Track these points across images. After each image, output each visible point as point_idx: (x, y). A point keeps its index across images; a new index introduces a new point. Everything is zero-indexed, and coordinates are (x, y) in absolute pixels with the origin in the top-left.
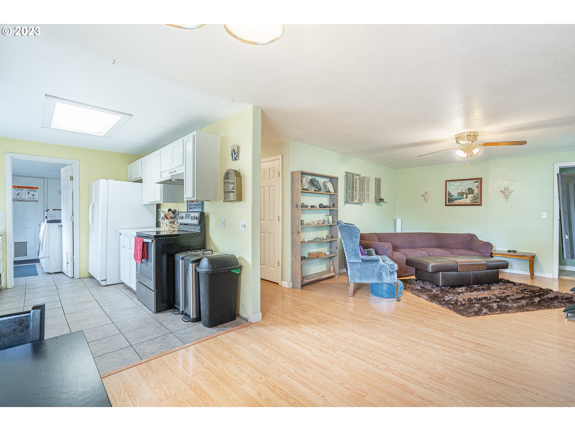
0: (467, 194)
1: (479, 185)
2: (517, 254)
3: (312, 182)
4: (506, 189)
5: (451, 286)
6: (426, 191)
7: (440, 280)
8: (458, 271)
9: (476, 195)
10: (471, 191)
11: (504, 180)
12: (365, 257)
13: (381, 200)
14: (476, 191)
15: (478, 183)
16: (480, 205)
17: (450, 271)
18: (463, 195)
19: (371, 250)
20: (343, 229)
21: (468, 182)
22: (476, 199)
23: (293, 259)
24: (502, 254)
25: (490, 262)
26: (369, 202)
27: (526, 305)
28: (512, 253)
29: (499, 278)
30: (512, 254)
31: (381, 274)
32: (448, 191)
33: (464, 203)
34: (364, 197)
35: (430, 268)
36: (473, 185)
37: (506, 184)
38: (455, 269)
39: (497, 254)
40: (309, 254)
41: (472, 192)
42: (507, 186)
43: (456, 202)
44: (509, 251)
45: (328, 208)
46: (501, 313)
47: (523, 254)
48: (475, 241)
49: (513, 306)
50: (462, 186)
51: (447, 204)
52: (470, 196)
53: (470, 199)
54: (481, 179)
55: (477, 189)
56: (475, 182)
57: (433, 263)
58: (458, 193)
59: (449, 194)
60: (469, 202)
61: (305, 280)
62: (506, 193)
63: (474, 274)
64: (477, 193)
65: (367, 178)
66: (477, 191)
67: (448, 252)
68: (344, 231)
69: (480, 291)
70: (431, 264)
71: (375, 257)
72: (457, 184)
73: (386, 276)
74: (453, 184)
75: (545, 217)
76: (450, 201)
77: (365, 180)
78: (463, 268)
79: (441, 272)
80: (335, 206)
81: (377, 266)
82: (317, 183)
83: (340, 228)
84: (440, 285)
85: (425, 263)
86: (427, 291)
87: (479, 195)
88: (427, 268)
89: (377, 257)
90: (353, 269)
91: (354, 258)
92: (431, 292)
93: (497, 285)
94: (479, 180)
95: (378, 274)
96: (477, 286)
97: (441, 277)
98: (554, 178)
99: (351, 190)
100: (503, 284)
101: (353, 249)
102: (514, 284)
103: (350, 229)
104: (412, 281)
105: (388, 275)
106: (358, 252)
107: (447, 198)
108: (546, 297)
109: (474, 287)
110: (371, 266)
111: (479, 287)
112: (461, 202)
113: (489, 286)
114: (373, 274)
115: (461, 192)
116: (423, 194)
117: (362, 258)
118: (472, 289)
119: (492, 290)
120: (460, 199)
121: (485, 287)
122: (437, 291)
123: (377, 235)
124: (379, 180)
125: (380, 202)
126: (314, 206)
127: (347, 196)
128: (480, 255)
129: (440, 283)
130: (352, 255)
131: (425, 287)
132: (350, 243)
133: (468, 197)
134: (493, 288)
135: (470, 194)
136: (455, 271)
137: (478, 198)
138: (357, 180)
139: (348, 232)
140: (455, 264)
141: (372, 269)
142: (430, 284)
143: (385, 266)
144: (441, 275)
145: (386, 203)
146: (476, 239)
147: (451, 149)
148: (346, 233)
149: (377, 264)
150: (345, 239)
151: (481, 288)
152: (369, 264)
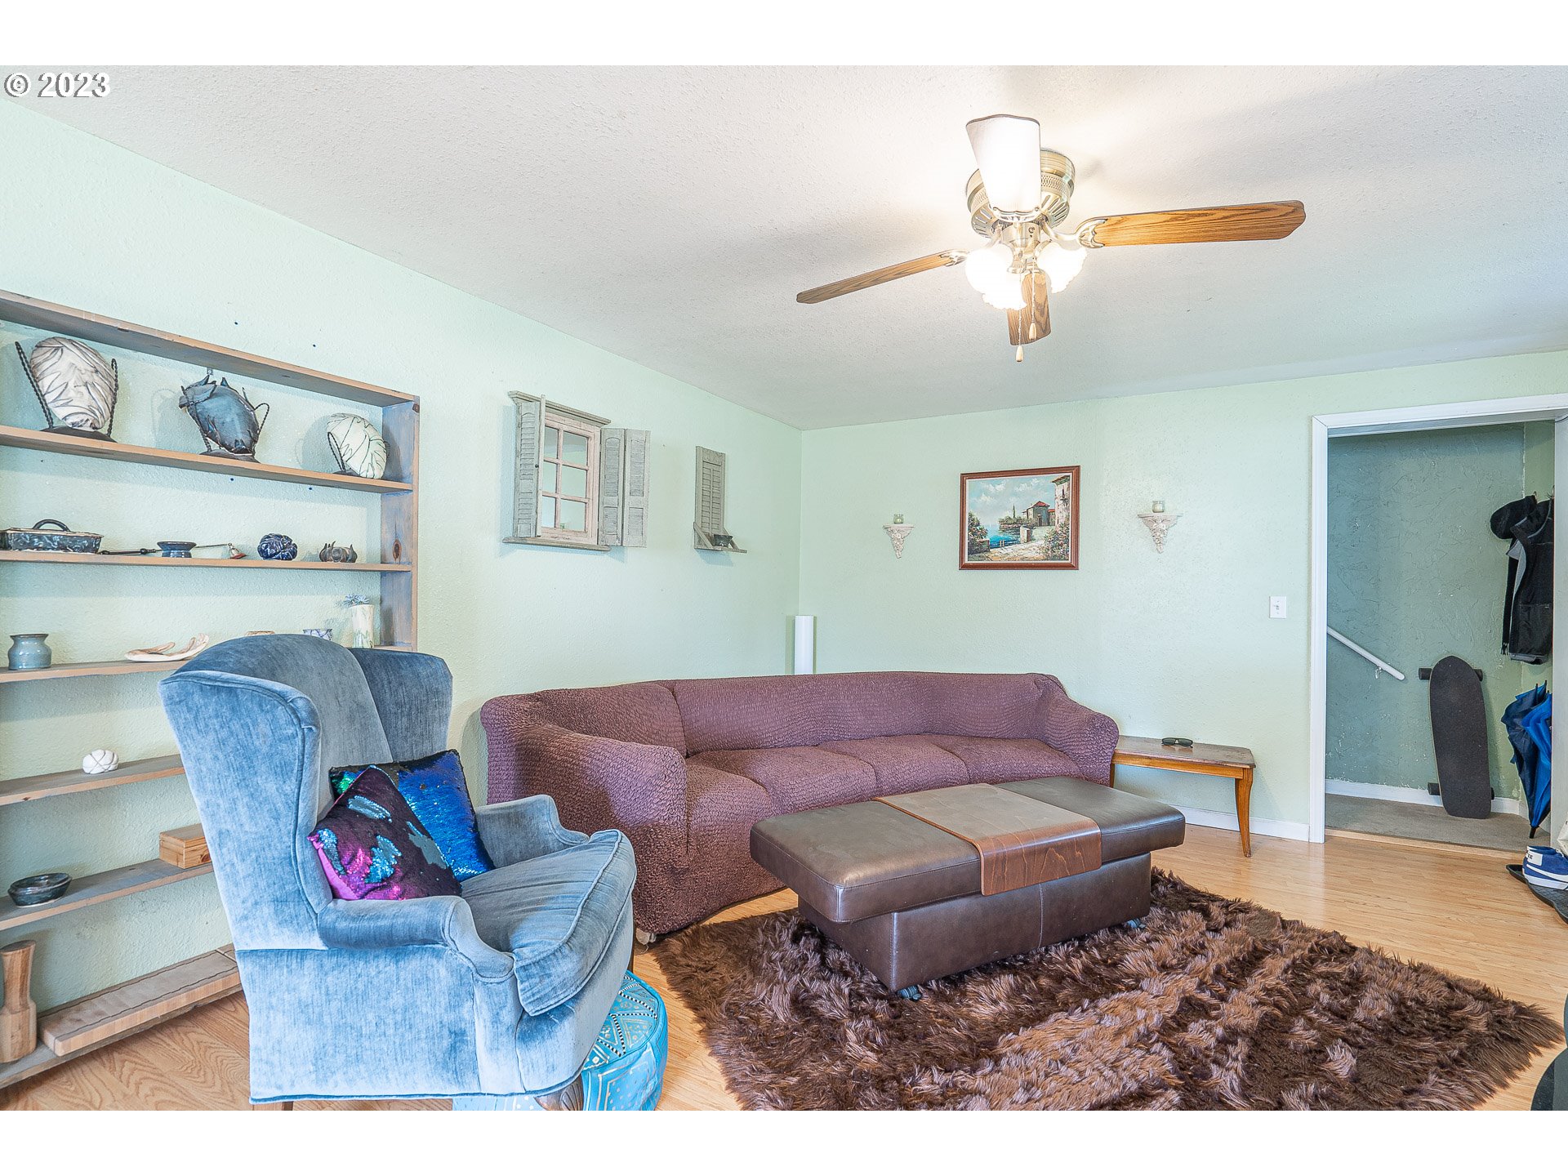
0: (1032, 528)
1: (1069, 494)
2: (1196, 756)
3: (194, 403)
4: (1159, 507)
5: (946, 979)
6: (898, 513)
7: (889, 957)
8: (980, 892)
9: (1059, 530)
10: (1043, 514)
11: (1150, 475)
12: (356, 912)
13: (720, 541)
14: (1061, 514)
15: (1065, 485)
16: (1073, 566)
17: (942, 901)
18: (1017, 531)
19: (532, 804)
20: (190, 709)
21: (1035, 480)
22: (1061, 545)
24: (1148, 755)
25: (1117, 824)
26: (642, 545)
28: (1177, 748)
30: (1176, 754)
31: (463, 1033)
32: (971, 515)
33: (1022, 559)
34: (620, 520)
35: (840, 903)
36: (1050, 492)
37: (1157, 489)
38: (963, 884)
39: (1131, 757)
40: (165, 840)
41: (1048, 519)
42: (1160, 499)
43: (997, 555)
44: (1168, 743)
45: (336, 559)
47: (1219, 757)
48: (1057, 704)
50: (1015, 494)
51: (966, 561)
52: (1040, 533)
53: (1040, 543)
54: (1076, 470)
55: (1062, 507)
56: (1058, 481)
57: (858, 862)
58: (1002, 522)
59: (974, 524)
60: (1038, 556)
62: (1153, 521)
63: (1051, 896)
64: (1062, 521)
65: (635, 437)
66: (1065, 514)
67: (957, 760)
68: (201, 725)
69: (1083, 1011)
70: (847, 878)
71: (414, 911)
72: (1000, 487)
73: (493, 1049)
74: (986, 486)
75: (1282, 613)
76: (977, 553)
77: (625, 443)
78: (1004, 878)
79: (899, 911)
80: (402, 552)
81: (430, 975)
82: (235, 409)
83: (170, 698)
84: (893, 986)
85: (819, 868)
86: (812, 1049)
87: (1070, 531)
88: (826, 898)
89: (432, 908)
90: (271, 1007)
91: (270, 924)
92: (831, 1055)
93: (1144, 936)
94: (1071, 475)
95: (441, 1037)
96: (1063, 949)
97: (895, 942)
98: (1310, 470)
99: (535, 480)
100: (1168, 920)
101: (261, 860)
102: (1206, 913)
103: (233, 710)
104: (775, 943)
105: (498, 1049)
106: (304, 873)
107: (967, 539)
108: (1365, 1020)
109: (1050, 961)
110: (392, 982)
111: (1073, 959)
112: (1012, 555)
113: (1112, 943)
114: (403, 1036)
115: (1012, 517)
116: (887, 525)
117: (329, 919)
118: (1044, 982)
119: (1128, 976)
120: (1010, 544)
121: (1098, 957)
122: (867, 1037)
123: (676, 689)
124: (718, 459)
125: (717, 548)
126: (192, 545)
127: (516, 510)
128: (1074, 768)
129: (894, 975)
130: (256, 903)
131: (816, 1004)
132: (242, 809)
133: (1036, 537)
134: (1133, 961)
135: (1040, 525)
136: (963, 896)
137: (1067, 543)
138: (591, 442)
139: (224, 733)
140: (964, 856)
141: (397, 1000)
142: (851, 966)
143: (486, 980)
144: (898, 928)
145: (745, 552)
146: (1058, 695)
147: (952, 263)
148: (212, 736)
149: (432, 966)
150: (209, 786)
151: (1080, 966)
152: (377, 967)
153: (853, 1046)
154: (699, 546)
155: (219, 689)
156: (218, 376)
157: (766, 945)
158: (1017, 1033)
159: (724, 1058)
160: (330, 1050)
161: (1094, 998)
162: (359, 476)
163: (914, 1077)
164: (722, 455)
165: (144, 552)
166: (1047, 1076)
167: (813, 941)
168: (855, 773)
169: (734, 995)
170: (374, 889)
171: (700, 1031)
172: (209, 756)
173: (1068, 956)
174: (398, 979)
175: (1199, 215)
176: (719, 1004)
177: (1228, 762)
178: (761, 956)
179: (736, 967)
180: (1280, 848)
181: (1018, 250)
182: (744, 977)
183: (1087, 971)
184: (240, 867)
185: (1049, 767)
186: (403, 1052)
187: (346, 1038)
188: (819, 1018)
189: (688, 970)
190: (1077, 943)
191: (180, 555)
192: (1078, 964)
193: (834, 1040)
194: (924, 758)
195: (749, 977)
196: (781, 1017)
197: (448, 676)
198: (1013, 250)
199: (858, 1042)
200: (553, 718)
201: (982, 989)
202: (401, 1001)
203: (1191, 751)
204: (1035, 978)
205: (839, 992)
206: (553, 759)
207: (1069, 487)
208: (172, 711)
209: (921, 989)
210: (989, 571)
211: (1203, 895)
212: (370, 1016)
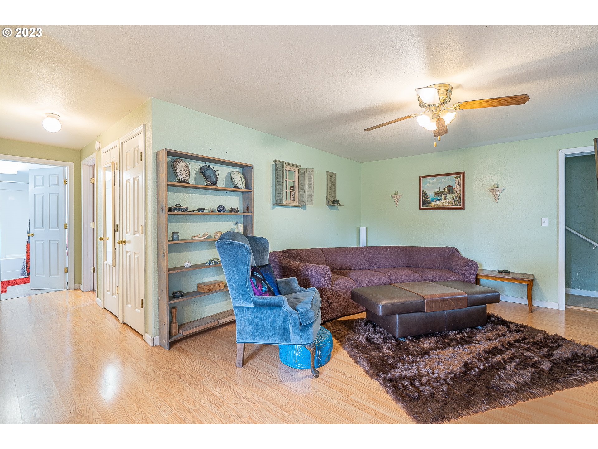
0: (446, 195)
1: (461, 182)
2: (511, 276)
3: (203, 172)
4: (496, 186)
5: (414, 337)
6: (396, 191)
7: (396, 328)
8: (425, 311)
9: (457, 195)
10: (451, 190)
11: (493, 174)
12: (260, 298)
13: (336, 202)
14: (458, 189)
15: (459, 179)
16: (463, 208)
17: (412, 313)
18: (441, 196)
19: (291, 279)
20: (223, 249)
21: (448, 177)
22: (458, 201)
23: (159, 298)
24: (491, 276)
25: (474, 294)
26: (312, 205)
27: (531, 382)
28: (504, 274)
29: (487, 313)
30: (503, 275)
31: (287, 329)
32: (423, 191)
33: (443, 206)
34: (305, 197)
35: (380, 310)
36: (454, 182)
37: (495, 179)
38: (419, 308)
39: (485, 276)
40: (199, 286)
41: (453, 191)
42: (497, 183)
43: (433, 205)
44: (500, 272)
45: (234, 212)
46: (488, 408)
47: (520, 277)
48: (456, 257)
49: (510, 385)
50: (440, 183)
51: (422, 207)
52: (450, 196)
53: (449, 200)
54: (463, 173)
55: (458, 187)
56: (457, 178)
57: (386, 299)
58: (435, 193)
59: (425, 194)
60: (449, 205)
61: (181, 331)
62: (495, 191)
63: (449, 315)
64: (458, 192)
65: (309, 171)
66: (459, 189)
67: (418, 275)
68: (226, 252)
69: (458, 347)
70: (383, 303)
71: (275, 298)
72: (434, 181)
73: (294, 332)
74: (429, 180)
75: (547, 224)
76: (426, 204)
77: (306, 173)
78: (433, 307)
79: (398, 314)
80: (249, 209)
81: (279, 314)
82: (213, 173)
83: (218, 246)
84: (397, 336)
85: (374, 300)
86: (373, 350)
87: (461, 195)
88: (376, 308)
89: (279, 298)
90: (241, 320)
91: (241, 300)
92: (379, 351)
93: (483, 331)
94: (462, 175)
95: (281, 329)
96: (453, 332)
97: (397, 323)
98: (558, 170)
99: (282, 186)
100: (493, 327)
101: (239, 285)
102: (508, 327)
103: (233, 249)
104: (359, 325)
105: (296, 332)
106: (249, 288)
107: (422, 199)
108: (560, 357)
109: (449, 335)
110: (270, 315)
111: (457, 335)
112: (439, 205)
113: (472, 332)
114: (272, 328)
115: (439, 191)
116: (392, 195)
117: (255, 299)
118: (446, 340)
119: (476, 341)
120: (438, 201)
121: (466, 335)
122: (389, 348)
123: (323, 250)
124: (333, 175)
125: (334, 205)
126: (204, 209)
127: (276, 195)
128: (461, 279)
129: (397, 333)
130: (238, 295)
131: (373, 340)
132: (235, 273)
133: (448, 198)
134: (477, 337)
135: (450, 194)
136: (419, 312)
137: (460, 200)
138: (296, 173)
139: (231, 254)
140: (419, 299)
141: (271, 320)
142: (383, 332)
143: (292, 315)
144: (398, 319)
145: (343, 206)
146: (457, 254)
147: (413, 117)
148: (228, 255)
149: (279, 312)
150: (227, 267)
151: (459, 337)
152: (266, 311)
153: (385, 350)
154: (328, 205)
155: (229, 244)
156: (208, 164)
157: (356, 326)
158: (436, 350)
159: (347, 350)
160: (255, 331)
161: (463, 345)
162: (240, 188)
163: (404, 357)
164: (335, 174)
165: (193, 211)
166: (445, 360)
167: (371, 325)
168: (384, 278)
169: (348, 336)
170: (263, 294)
171: (340, 344)
172: (227, 260)
173: (455, 335)
174: (271, 315)
175: (493, 100)
176: (345, 338)
177: (523, 278)
178: (355, 328)
179: (348, 331)
180: (545, 311)
181: (434, 113)
182: (351, 333)
183: (461, 338)
184: (234, 286)
185: (452, 278)
186: (273, 333)
187: (259, 328)
188: (375, 343)
189: (334, 330)
190: (459, 331)
191: (202, 212)
192: (458, 336)
193: (379, 348)
194: (407, 274)
195: (353, 333)
196: (363, 342)
197: (268, 243)
198: (432, 113)
199: (387, 349)
200: (289, 257)
201: (425, 340)
202: (272, 320)
203: (509, 275)
204: (444, 339)
205: (380, 338)
206: (291, 269)
207: (461, 180)
208: (219, 249)
209: (406, 339)
210: (430, 211)
211: (509, 322)
212: (265, 323)
